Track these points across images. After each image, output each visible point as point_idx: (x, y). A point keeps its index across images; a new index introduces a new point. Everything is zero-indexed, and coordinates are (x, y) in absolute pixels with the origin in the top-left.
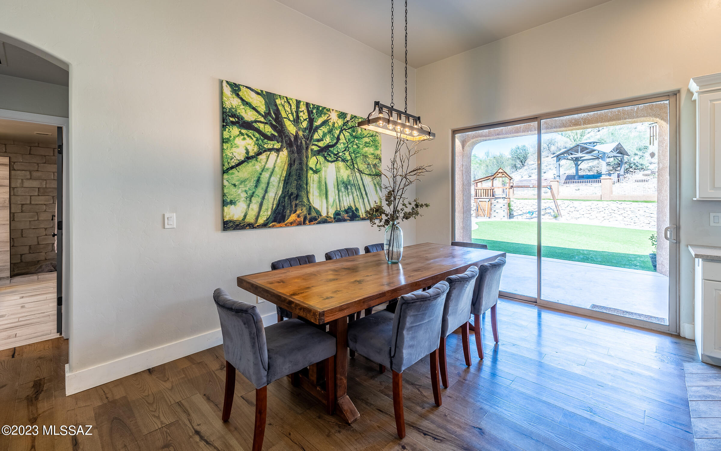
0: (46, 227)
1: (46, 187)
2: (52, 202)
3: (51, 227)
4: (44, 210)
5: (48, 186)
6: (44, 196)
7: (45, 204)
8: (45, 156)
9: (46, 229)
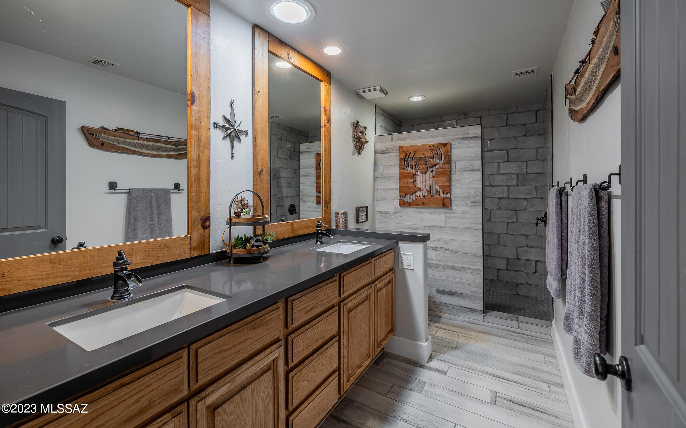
0: (527, 234)
1: (527, 173)
2: (534, 195)
3: (533, 235)
4: (525, 208)
5: (529, 172)
6: (524, 186)
7: (525, 199)
8: (525, 125)
9: (527, 237)
